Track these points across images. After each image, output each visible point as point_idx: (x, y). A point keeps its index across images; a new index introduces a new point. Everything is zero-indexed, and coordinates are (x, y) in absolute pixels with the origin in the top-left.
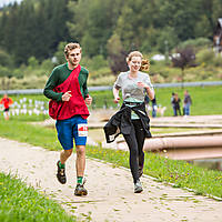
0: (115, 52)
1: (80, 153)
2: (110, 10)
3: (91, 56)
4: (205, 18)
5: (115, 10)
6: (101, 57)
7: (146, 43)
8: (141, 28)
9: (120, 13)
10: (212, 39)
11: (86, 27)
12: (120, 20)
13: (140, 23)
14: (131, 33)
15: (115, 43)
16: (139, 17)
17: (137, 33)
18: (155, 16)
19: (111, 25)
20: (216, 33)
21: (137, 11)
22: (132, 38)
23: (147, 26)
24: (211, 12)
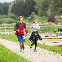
3: (41, 16)
5: (49, 2)
6: (45, 16)
7: (59, 12)
11: (40, 7)
12: (51, 5)
13: (57, 6)
15: (49, 12)
16: (57, 4)
19: (48, 6)
23: (59, 7)
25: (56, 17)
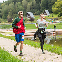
0: (9, 18)
1: (22, 44)
2: (8, 11)
3: (4, 19)
4: (25, 12)
6: (6, 19)
7: (14, 17)
8: (13, 14)
9: (9, 11)
10: (26, 16)
12: (10, 12)
13: (13, 13)
14: (11, 15)
16: (13, 12)
17: (13, 15)
18: (16, 12)
19: (8, 13)
20: (27, 15)
21: (13, 11)
22: (12, 16)
23: (14, 14)
24: (26, 11)
25: (12, 19)
